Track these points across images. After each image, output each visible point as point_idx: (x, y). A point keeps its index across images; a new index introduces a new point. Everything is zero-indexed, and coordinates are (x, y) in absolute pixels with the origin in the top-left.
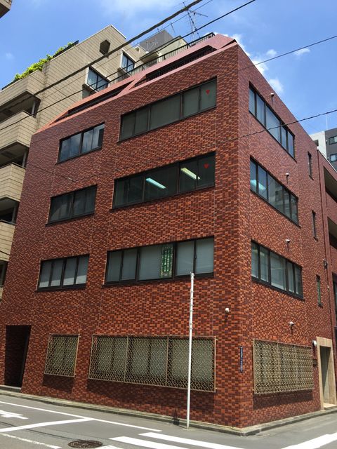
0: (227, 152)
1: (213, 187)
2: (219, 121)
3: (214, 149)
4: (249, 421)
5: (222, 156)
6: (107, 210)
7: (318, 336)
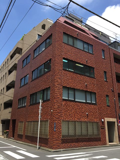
0: (54, 58)
1: (50, 70)
2: (52, 48)
3: (51, 58)
4: (58, 148)
5: (53, 59)
6: (30, 81)
7: (106, 117)
